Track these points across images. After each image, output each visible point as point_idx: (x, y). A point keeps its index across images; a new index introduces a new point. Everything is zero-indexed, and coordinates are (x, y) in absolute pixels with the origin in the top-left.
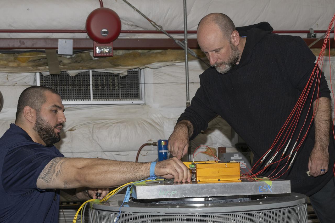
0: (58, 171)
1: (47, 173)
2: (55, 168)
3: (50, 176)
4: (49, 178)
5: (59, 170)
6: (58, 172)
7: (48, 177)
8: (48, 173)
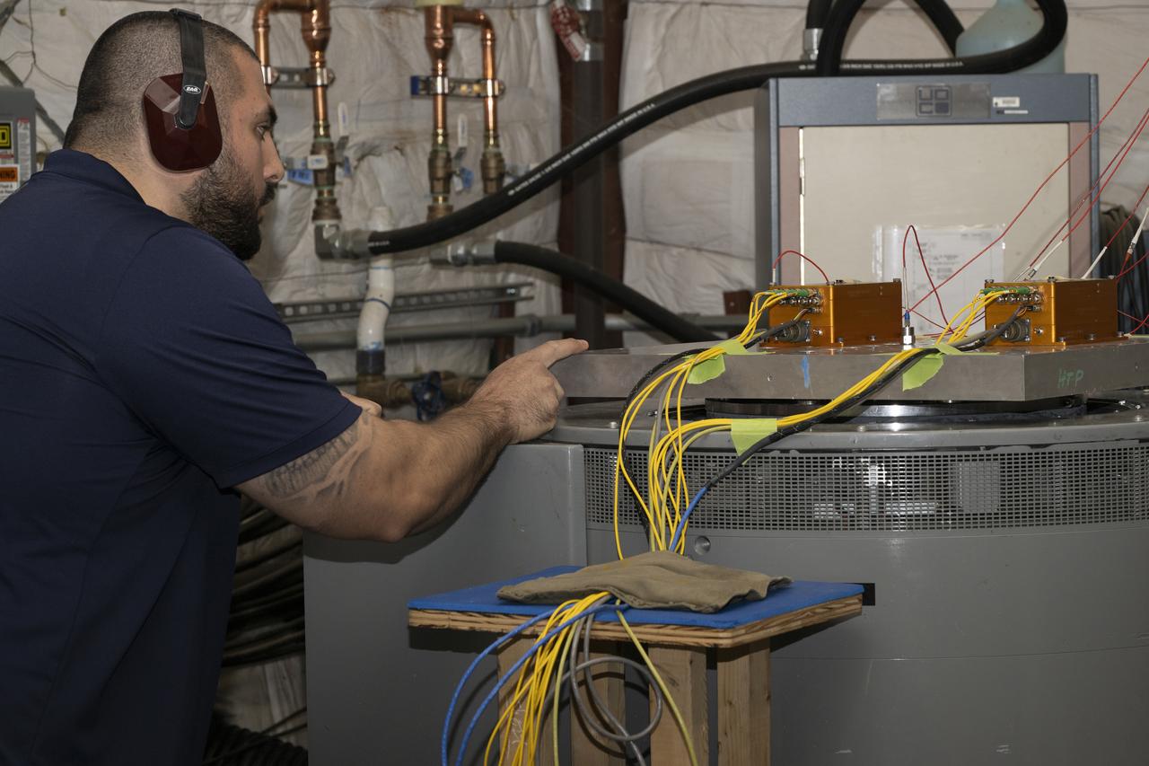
0: (338, 483)
1: (297, 466)
2: (333, 464)
3: (297, 481)
4: (292, 485)
5: (342, 484)
6: (334, 484)
7: (291, 480)
8: (300, 469)
